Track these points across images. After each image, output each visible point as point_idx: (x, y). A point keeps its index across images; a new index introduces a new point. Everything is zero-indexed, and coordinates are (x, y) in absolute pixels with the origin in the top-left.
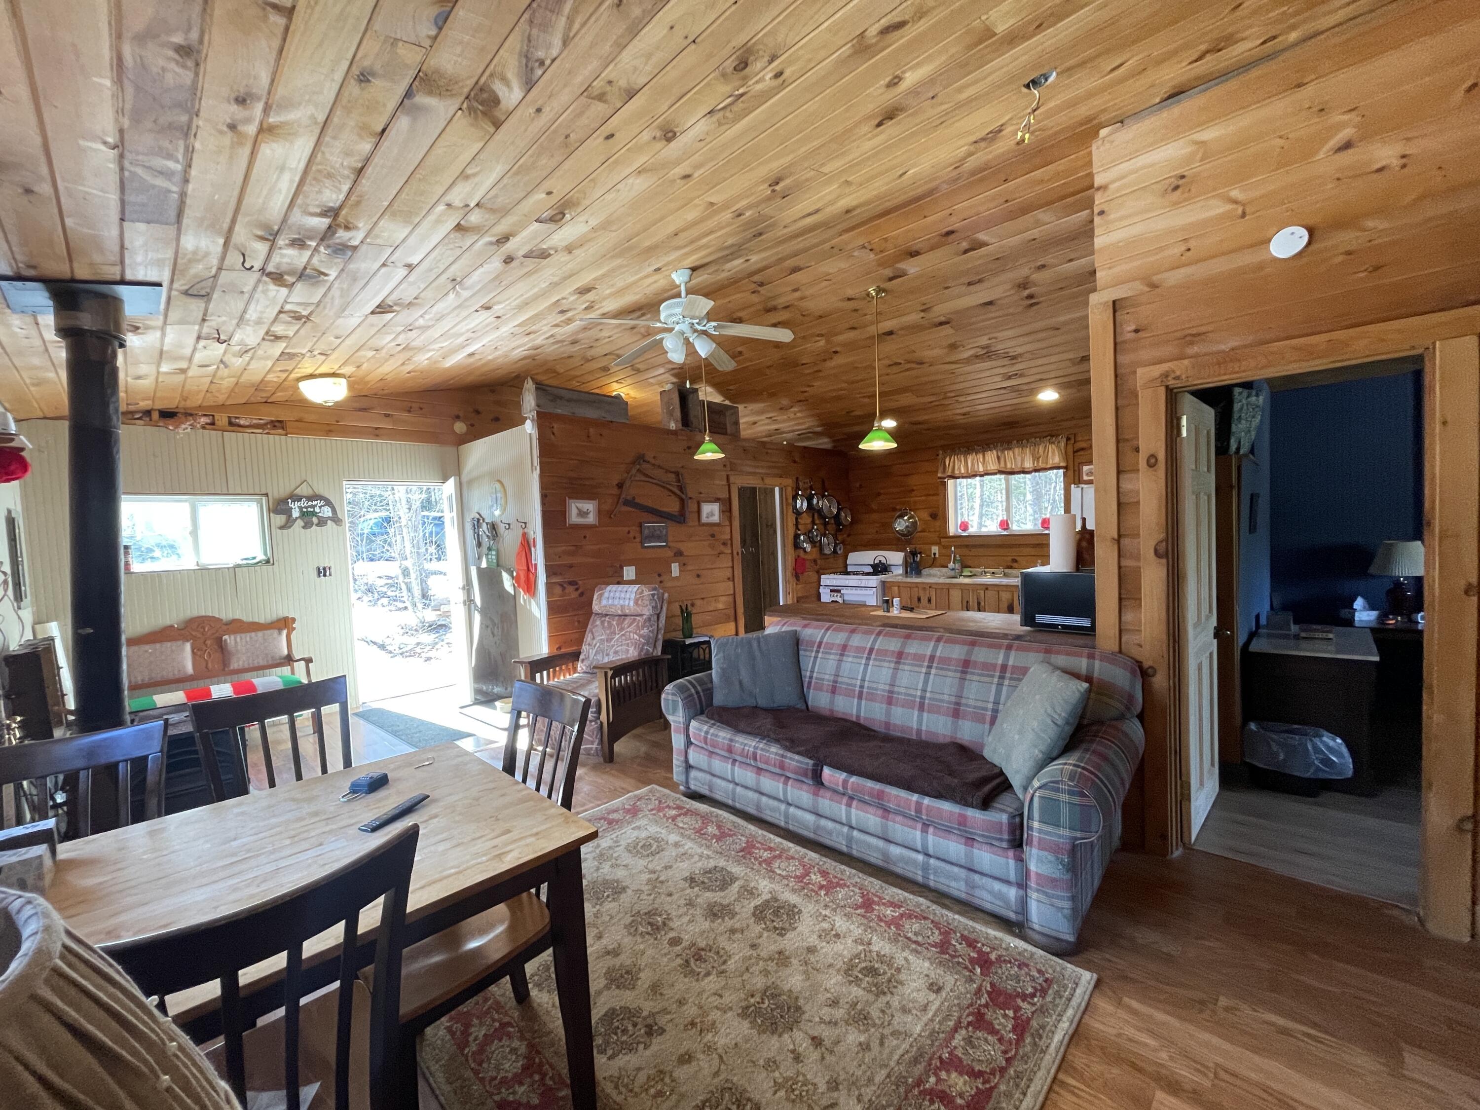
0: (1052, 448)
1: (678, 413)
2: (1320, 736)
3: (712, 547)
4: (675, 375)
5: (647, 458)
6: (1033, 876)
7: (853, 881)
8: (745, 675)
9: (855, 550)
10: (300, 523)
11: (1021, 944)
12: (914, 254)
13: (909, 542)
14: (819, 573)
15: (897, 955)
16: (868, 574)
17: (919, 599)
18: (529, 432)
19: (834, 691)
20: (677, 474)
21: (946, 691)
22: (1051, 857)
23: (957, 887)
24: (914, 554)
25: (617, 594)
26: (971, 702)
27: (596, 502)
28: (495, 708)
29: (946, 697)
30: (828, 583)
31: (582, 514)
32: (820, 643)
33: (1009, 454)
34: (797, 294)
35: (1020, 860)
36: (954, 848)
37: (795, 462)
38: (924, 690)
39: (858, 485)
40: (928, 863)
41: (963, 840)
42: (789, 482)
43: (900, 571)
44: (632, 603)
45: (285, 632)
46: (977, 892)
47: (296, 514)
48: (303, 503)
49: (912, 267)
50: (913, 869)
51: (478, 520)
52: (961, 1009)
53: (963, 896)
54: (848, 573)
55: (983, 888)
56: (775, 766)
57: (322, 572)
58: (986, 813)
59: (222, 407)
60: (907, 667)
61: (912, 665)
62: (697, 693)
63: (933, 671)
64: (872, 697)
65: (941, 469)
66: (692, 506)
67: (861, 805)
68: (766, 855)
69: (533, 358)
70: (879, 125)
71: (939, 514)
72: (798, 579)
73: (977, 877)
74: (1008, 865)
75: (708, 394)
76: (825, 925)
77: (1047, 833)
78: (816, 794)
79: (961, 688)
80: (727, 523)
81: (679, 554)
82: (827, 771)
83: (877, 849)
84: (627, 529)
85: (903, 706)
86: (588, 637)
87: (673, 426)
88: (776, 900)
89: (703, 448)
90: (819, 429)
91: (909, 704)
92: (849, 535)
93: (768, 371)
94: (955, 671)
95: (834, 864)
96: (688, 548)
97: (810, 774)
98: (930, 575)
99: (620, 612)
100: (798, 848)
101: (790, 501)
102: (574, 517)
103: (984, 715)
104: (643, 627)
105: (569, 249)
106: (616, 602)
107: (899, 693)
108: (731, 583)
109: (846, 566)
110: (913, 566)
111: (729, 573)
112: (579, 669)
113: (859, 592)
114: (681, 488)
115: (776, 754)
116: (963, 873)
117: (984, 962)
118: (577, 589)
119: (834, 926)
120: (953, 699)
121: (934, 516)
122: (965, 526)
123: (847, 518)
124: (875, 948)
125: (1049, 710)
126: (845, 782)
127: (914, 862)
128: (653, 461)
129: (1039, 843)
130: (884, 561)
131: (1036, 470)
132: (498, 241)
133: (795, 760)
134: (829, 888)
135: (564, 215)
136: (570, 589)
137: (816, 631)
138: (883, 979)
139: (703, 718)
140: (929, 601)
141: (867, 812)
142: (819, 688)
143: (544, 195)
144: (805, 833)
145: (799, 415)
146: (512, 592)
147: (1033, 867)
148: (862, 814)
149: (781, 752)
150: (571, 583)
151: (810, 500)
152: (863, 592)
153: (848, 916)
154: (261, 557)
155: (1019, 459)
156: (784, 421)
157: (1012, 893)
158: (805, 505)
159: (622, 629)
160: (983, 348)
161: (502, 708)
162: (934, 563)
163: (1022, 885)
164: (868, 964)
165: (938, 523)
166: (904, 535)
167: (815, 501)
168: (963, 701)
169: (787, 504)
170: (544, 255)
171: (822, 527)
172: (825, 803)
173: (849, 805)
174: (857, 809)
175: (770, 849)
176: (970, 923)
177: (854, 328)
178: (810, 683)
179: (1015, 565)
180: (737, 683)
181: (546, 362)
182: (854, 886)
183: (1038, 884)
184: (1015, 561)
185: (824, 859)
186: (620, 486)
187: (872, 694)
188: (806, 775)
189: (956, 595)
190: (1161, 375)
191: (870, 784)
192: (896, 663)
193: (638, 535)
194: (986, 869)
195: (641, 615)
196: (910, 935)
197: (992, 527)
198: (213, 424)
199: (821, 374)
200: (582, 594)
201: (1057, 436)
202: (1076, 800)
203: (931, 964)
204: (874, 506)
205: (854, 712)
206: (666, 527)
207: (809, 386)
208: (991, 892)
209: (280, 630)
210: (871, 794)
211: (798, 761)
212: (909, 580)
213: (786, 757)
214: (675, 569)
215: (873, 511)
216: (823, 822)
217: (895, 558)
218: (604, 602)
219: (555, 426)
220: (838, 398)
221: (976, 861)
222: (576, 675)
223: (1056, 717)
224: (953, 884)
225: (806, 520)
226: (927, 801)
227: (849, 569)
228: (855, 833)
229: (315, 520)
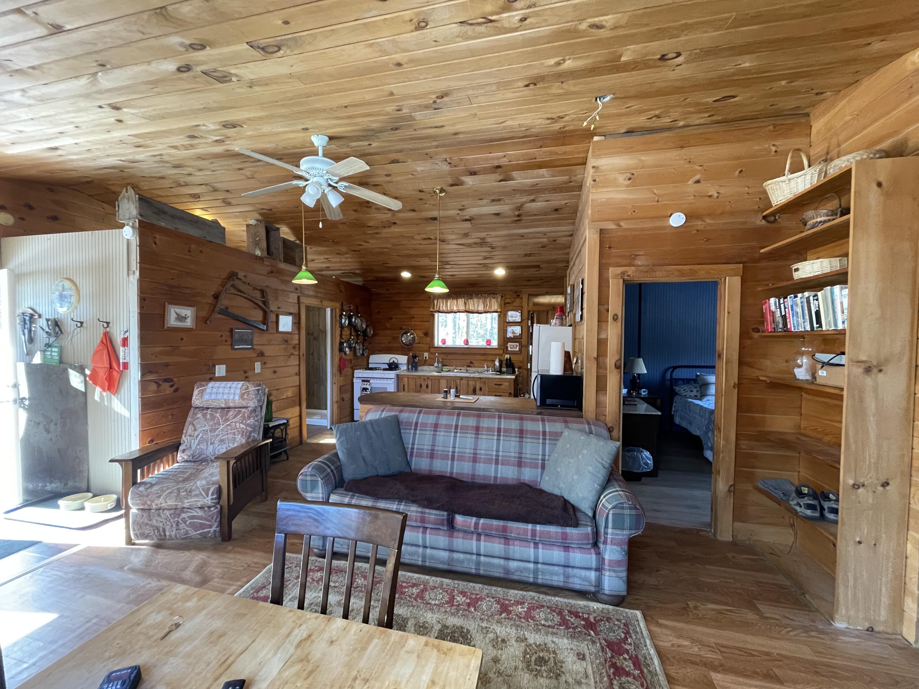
0: (493, 301)
1: (264, 244)
2: (642, 452)
3: (285, 349)
4: (261, 214)
5: (239, 276)
6: (607, 562)
7: (485, 593)
8: (366, 452)
9: (373, 353)
11: (600, 606)
12: (473, 173)
13: (410, 350)
14: (353, 369)
15: (546, 641)
16: (385, 369)
17: (421, 386)
18: (128, 237)
19: (432, 456)
20: (262, 292)
21: (512, 450)
22: (618, 548)
23: (557, 580)
24: (414, 357)
25: (221, 390)
26: (528, 456)
27: (194, 309)
28: (58, 507)
29: (513, 454)
30: (360, 375)
31: (180, 318)
32: (417, 423)
33: (471, 302)
34: (388, 179)
35: (598, 553)
36: (557, 555)
37: (341, 292)
38: (498, 451)
39: (377, 311)
40: (537, 569)
41: (562, 549)
42: (338, 305)
43: (405, 368)
44: (237, 397)
46: (570, 580)
49: (469, 180)
50: (527, 575)
51: (32, 316)
52: (604, 666)
53: (561, 584)
54: (372, 369)
55: (575, 576)
56: (416, 521)
58: (578, 528)
60: (483, 437)
61: (487, 435)
62: (332, 471)
63: (502, 438)
64: (461, 458)
65: (432, 306)
66: (273, 317)
67: (487, 538)
68: (415, 591)
69: (121, 169)
70: (527, 86)
71: (429, 333)
72: (341, 374)
73: (570, 570)
74: (592, 559)
75: (285, 232)
76: (491, 635)
77: (617, 535)
78: (451, 536)
79: (521, 447)
80: (297, 332)
81: (261, 354)
82: (459, 519)
83: (500, 566)
84: (220, 334)
85: (484, 463)
86: (189, 429)
87: (258, 253)
88: (447, 627)
89: (300, 274)
90: (358, 271)
91: (488, 461)
92: (370, 344)
93: (341, 226)
94: (516, 437)
95: (465, 583)
96: (269, 350)
97: (445, 522)
98: (423, 371)
99: (223, 406)
100: (434, 578)
101: (338, 318)
102: (172, 321)
103: (537, 463)
104: (249, 418)
105: (251, 85)
106: (220, 397)
107: (480, 454)
108: (298, 377)
109: (368, 363)
110: (414, 364)
111: (296, 369)
112: (179, 458)
113: (382, 381)
114: (264, 303)
115: (417, 512)
116: (560, 570)
117: (590, 626)
118: (172, 386)
119: (496, 633)
120: (517, 455)
121: (426, 334)
122: (444, 341)
123: (370, 332)
124: (531, 641)
125: (599, 459)
126: (477, 524)
127: (527, 570)
128: (243, 278)
129: (611, 542)
130: (396, 361)
131: (486, 312)
132: (191, 46)
133: (433, 515)
134: (474, 602)
135: (280, 49)
136: (166, 386)
137: (411, 415)
138: (551, 663)
139: (341, 491)
140: (427, 386)
141: (493, 543)
142: (420, 455)
143: (280, 22)
144: (441, 566)
145: (349, 260)
146: (83, 389)
147: (607, 557)
148: (489, 544)
149: (420, 509)
150: (166, 381)
151: (350, 318)
152: (385, 381)
153: (499, 622)
155: (476, 305)
156: (335, 262)
157: (592, 575)
158: (347, 322)
159: (227, 420)
160: (481, 239)
161: (67, 507)
162: (425, 363)
163: (599, 569)
164: (536, 656)
165: (428, 339)
166: (407, 345)
167: (353, 320)
168: (524, 456)
169: (336, 321)
170: (224, 78)
171: (355, 338)
172: (459, 542)
173: (478, 540)
174: (485, 541)
175: (414, 585)
176: (566, 600)
177: (414, 210)
178: (412, 453)
179: (472, 365)
180: (361, 459)
181: (132, 176)
182: (488, 597)
183: (609, 566)
184: (471, 363)
185: (456, 582)
186: (216, 297)
187: (461, 456)
188: (443, 525)
189: (443, 383)
190: (621, 273)
191: (495, 522)
192: (476, 434)
193: (229, 339)
194: (577, 564)
195: (246, 407)
196: (543, 622)
197: (460, 343)
199: (378, 236)
200: (176, 390)
201: (497, 294)
202: (633, 512)
203: (567, 638)
204: (388, 325)
205: (449, 470)
206: (252, 334)
207: (366, 242)
208: (580, 578)
210: (497, 530)
211: (435, 515)
212: (409, 373)
213: (425, 513)
214: (258, 367)
215: (387, 329)
216: (456, 555)
217: (402, 359)
218: (206, 397)
219: (158, 236)
220: (381, 253)
221: (571, 560)
222: (176, 465)
223: (604, 463)
224: (555, 578)
225: (346, 332)
226: (538, 527)
227: (370, 366)
228: (482, 559)
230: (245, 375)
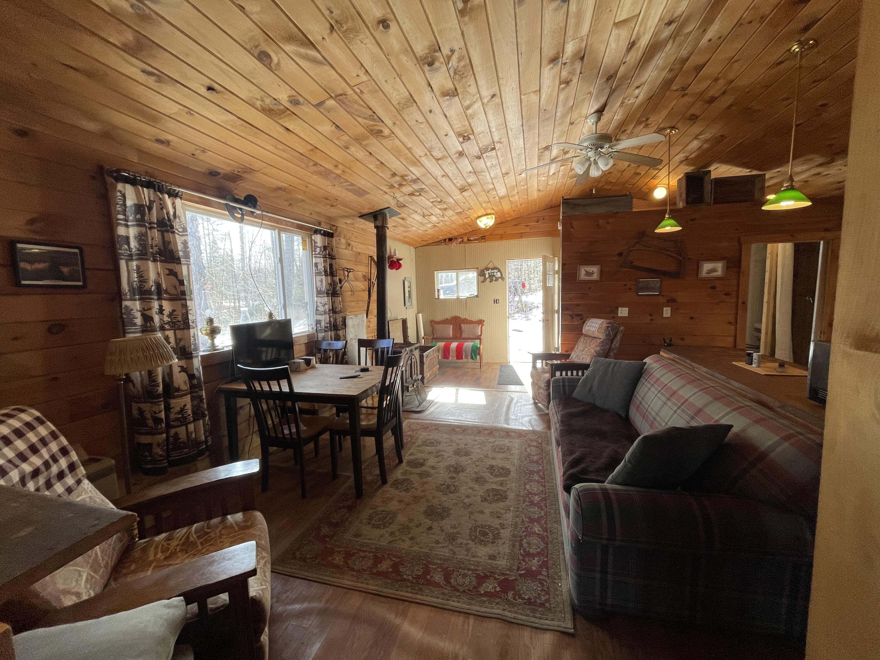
3: (711, 296)
8: (596, 383)
10: (488, 280)
19: (638, 409)
25: (593, 324)
27: (599, 266)
31: (588, 274)
32: (651, 375)
44: (597, 330)
45: (480, 326)
47: (487, 276)
48: (490, 271)
57: (496, 301)
59: (465, 234)
66: (690, 265)
80: (734, 277)
81: (672, 301)
84: (624, 283)
86: (576, 347)
87: (681, 205)
89: (664, 223)
96: (682, 297)
99: (592, 335)
102: (582, 276)
106: (591, 329)
111: (731, 319)
114: (678, 252)
136: (577, 318)
150: (578, 315)
154: (476, 294)
159: (589, 345)
180: (588, 387)
186: (620, 255)
193: (633, 287)
195: (599, 338)
198: (463, 241)
206: (660, 282)
209: (479, 325)
214: (667, 312)
219: (574, 223)
229: (494, 278)
230: (650, 318)
